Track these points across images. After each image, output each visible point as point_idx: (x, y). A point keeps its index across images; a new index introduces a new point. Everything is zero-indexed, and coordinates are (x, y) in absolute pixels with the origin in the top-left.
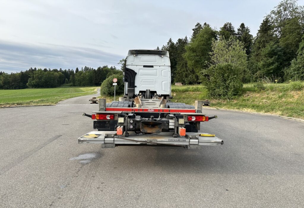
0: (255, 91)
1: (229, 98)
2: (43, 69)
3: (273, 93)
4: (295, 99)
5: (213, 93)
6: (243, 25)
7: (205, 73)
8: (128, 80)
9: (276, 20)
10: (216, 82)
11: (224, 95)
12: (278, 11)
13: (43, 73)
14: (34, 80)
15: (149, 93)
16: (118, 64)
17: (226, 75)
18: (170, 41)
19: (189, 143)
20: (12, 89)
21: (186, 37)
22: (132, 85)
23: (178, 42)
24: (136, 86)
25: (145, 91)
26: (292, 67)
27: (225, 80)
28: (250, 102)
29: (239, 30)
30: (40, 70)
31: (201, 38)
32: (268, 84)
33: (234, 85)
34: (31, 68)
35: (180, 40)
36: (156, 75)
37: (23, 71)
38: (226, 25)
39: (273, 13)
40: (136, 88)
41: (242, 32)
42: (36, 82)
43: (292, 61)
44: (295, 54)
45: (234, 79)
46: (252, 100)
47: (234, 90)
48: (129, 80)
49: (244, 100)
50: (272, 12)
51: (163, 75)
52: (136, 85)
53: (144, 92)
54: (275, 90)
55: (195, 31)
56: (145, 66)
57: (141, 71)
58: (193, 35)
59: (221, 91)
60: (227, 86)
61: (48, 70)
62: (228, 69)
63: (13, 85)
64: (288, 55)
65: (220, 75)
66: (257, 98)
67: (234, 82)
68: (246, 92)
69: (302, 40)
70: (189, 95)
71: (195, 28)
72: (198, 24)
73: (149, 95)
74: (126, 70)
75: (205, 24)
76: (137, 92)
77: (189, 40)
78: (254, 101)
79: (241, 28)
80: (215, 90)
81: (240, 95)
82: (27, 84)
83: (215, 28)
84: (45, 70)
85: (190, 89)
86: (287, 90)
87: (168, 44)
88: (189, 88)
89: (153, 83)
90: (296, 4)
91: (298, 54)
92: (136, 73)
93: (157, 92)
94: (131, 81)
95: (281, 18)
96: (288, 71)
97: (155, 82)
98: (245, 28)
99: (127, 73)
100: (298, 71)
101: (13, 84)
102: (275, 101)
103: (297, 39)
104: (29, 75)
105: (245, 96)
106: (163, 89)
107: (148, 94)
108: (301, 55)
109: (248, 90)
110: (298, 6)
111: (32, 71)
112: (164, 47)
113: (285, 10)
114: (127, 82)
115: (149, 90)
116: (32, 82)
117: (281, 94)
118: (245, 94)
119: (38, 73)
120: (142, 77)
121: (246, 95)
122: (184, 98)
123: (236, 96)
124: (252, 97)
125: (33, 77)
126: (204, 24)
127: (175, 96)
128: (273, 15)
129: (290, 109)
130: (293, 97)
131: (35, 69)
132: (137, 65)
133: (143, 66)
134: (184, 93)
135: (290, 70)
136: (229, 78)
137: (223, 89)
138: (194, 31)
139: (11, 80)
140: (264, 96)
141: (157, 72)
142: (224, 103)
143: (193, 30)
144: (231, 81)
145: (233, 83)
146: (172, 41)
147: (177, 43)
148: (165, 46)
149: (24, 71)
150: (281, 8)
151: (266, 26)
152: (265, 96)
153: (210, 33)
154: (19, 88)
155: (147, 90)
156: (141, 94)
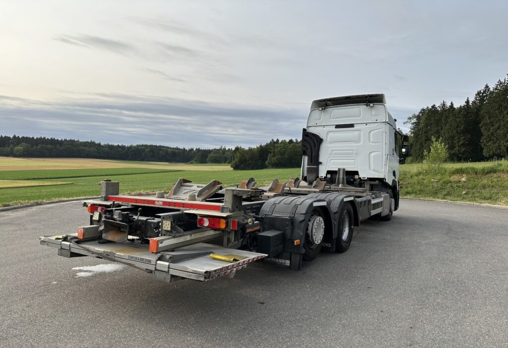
2: (287, 141)
8: (308, 153)
13: (287, 147)
14: (275, 156)
15: (343, 175)
16: (404, 123)
19: (156, 267)
20: (249, 169)
22: (315, 161)
24: (321, 163)
25: (337, 171)
30: (284, 142)
34: (273, 140)
36: (358, 141)
37: (262, 145)
40: (320, 167)
42: (277, 159)
48: (309, 151)
51: (372, 140)
52: (320, 160)
53: (335, 172)
56: (337, 126)
57: (331, 135)
61: (295, 141)
63: (250, 164)
70: (497, 181)
73: (343, 178)
74: (305, 135)
76: (322, 173)
82: (267, 162)
84: (291, 141)
85: (501, 168)
88: (501, 165)
89: (351, 155)
92: (322, 140)
93: (360, 174)
94: (312, 154)
99: (307, 141)
101: (250, 162)
104: (270, 149)
106: (372, 167)
107: (341, 176)
111: (274, 144)
112: (501, 83)
114: (306, 155)
115: (344, 169)
116: (272, 159)
119: (280, 147)
120: (332, 145)
122: (484, 187)
125: (274, 152)
127: (464, 182)
131: (278, 140)
132: (324, 126)
133: (335, 126)
134: (487, 176)
139: (247, 157)
141: (360, 135)
148: (502, 81)
149: (264, 144)
154: (257, 169)
155: (339, 169)
156: (329, 176)
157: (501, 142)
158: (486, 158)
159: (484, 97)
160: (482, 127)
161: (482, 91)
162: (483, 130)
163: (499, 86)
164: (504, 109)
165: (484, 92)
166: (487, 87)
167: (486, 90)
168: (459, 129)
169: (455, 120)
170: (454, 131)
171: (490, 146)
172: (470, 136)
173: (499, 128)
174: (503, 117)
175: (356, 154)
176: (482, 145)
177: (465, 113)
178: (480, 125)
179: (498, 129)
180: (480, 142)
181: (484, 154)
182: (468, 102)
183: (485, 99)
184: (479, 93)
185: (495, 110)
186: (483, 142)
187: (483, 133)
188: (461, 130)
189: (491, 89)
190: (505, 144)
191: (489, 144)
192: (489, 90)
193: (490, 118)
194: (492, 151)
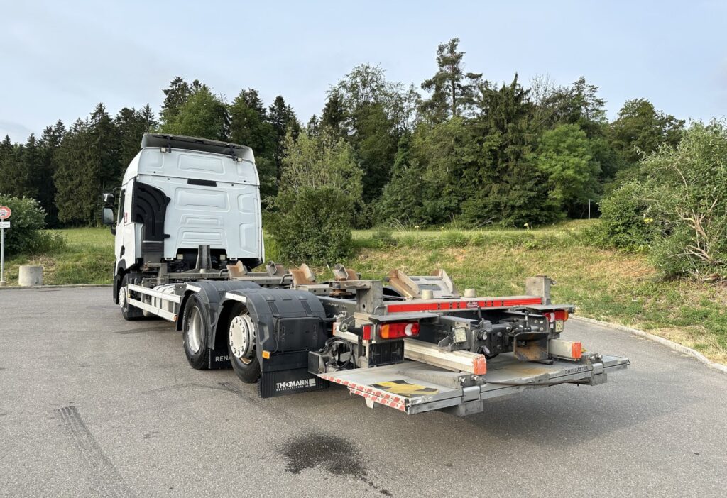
0: (378, 247)
1: (329, 263)
3: (414, 252)
4: (459, 263)
5: (293, 252)
6: (280, 101)
7: (273, 204)
8: (145, 219)
9: (350, 102)
10: (299, 225)
11: (318, 257)
12: (352, 85)
15: (208, 255)
17: (323, 212)
18: (100, 109)
21: (148, 107)
22: (157, 233)
23: (120, 115)
24: (168, 236)
25: (197, 249)
26: (385, 199)
27: (320, 223)
28: (376, 270)
29: (272, 109)
31: (191, 115)
32: (400, 234)
33: (340, 235)
35: (127, 113)
36: (225, 207)
38: (244, 95)
39: (344, 86)
40: (167, 242)
41: (278, 115)
43: (385, 187)
44: (387, 174)
45: (339, 221)
46: (377, 267)
47: (341, 246)
48: (147, 216)
49: (361, 267)
50: (341, 83)
51: (242, 207)
52: (166, 232)
53: (194, 251)
54: (417, 247)
55: (170, 95)
56: (191, 182)
57: (181, 193)
58: (167, 106)
59: (311, 246)
60: (324, 237)
62: (327, 200)
64: (376, 175)
65: (311, 211)
66: (385, 262)
67: (339, 227)
68: (360, 250)
69: (399, 149)
71: (170, 88)
72: (178, 81)
73: (208, 259)
74: (139, 188)
75: (196, 83)
76: (170, 252)
77: (156, 115)
78: (382, 268)
79: (276, 107)
80: (296, 244)
81: (351, 257)
83: (223, 98)
86: (439, 246)
87: (93, 118)
89: (217, 227)
90: (383, 77)
91: (394, 175)
92: (168, 200)
93: (227, 252)
94: (153, 221)
95: (357, 99)
96: (378, 206)
97: (222, 225)
98: (285, 107)
99: (142, 198)
100: (395, 207)
102: (423, 267)
103: (390, 145)
105: (360, 257)
106: (244, 244)
107: (205, 257)
108: (400, 177)
109: (363, 246)
110: (386, 81)
112: (81, 123)
113: (364, 85)
114: (143, 222)
115: (208, 246)
117: (431, 254)
118: (360, 254)
120: (185, 209)
121: (363, 256)
123: (344, 259)
124: (376, 260)
126: (194, 83)
128: (343, 91)
129: (460, 283)
130: (454, 259)
132: (169, 178)
133: (187, 181)
135: (382, 204)
136: (329, 220)
137: (317, 242)
138: (167, 96)
140: (399, 259)
141: (225, 198)
142: (321, 274)
143: (166, 92)
144: (333, 225)
145: (337, 229)
146: (105, 111)
147: (119, 119)
148: (84, 120)
150: (358, 80)
151: (335, 111)
152: (401, 258)
153: (213, 105)
155: (201, 247)
156: (181, 257)
157: (84, 203)
158: (62, 223)
159: (57, 137)
160: (55, 181)
161: (53, 129)
162: (57, 184)
163: (78, 127)
164: (88, 160)
165: (57, 130)
166: (60, 123)
167: (58, 129)
168: (21, 178)
169: (14, 164)
170: (14, 181)
171: (68, 207)
172: (37, 190)
173: (80, 183)
174: (86, 170)
175: (221, 225)
176: (57, 205)
177: (31, 156)
178: (54, 177)
179: (80, 185)
180: (54, 201)
181: (60, 219)
182: (32, 140)
183: (58, 140)
184: (49, 130)
185: (75, 159)
186: (58, 202)
187: (56, 189)
188: (23, 180)
189: (67, 129)
190: (89, 206)
191: (67, 204)
192: (63, 129)
193: (68, 168)
194: (70, 214)
